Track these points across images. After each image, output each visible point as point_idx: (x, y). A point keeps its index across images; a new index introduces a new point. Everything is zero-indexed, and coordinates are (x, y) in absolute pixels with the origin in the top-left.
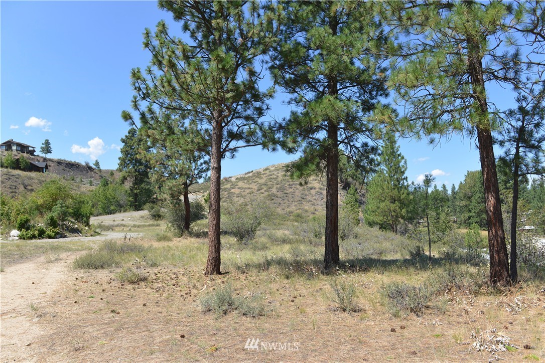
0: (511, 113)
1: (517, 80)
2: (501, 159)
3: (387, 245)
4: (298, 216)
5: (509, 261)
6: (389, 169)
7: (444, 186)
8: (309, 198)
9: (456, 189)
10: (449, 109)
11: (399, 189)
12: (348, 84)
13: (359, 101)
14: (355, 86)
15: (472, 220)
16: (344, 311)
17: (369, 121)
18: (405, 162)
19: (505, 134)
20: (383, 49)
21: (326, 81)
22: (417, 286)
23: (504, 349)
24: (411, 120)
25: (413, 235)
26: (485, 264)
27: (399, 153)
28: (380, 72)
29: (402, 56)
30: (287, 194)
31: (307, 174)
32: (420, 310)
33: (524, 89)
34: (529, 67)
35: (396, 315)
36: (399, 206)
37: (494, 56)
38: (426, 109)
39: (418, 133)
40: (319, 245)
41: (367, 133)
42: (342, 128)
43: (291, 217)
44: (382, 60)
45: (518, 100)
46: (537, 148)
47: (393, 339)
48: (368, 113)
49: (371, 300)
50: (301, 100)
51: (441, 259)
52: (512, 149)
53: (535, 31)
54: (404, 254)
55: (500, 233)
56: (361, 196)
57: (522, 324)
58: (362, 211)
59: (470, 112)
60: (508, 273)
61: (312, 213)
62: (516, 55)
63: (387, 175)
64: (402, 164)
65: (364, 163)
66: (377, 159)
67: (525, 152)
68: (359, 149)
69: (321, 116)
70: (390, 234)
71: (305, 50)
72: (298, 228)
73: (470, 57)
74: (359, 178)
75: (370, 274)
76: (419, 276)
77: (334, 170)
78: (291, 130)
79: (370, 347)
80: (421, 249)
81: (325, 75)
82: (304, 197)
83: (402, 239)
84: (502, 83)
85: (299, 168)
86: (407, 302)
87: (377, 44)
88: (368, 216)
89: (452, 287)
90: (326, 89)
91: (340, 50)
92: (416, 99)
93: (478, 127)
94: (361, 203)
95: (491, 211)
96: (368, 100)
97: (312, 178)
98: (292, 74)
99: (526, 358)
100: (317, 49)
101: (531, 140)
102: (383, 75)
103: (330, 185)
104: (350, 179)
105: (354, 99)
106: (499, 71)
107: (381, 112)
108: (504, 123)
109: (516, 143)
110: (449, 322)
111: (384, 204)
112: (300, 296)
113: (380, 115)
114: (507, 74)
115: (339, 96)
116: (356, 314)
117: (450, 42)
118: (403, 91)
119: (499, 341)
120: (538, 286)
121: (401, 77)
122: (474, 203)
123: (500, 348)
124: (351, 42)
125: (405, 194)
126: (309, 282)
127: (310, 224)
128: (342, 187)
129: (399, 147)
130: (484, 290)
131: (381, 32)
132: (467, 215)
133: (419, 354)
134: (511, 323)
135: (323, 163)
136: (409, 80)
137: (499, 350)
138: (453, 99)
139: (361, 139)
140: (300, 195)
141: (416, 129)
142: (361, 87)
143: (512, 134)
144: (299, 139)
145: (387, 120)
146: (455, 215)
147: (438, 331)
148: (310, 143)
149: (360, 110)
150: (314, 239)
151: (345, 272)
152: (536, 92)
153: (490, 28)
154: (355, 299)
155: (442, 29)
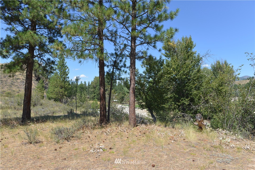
0: (112, 55)
1: (115, 42)
2: (107, 73)
3: (57, 109)
4: (9, 93)
5: (107, 115)
6: (60, 72)
7: (85, 82)
8: (16, 84)
9: (90, 84)
10: (88, 49)
11: (65, 82)
12: (42, 27)
13: (47, 37)
14: (45, 29)
15: (96, 97)
16: (31, 144)
17: (51, 48)
18: (69, 70)
19: (109, 63)
20: (62, 14)
21: (30, 22)
22: (69, 128)
23: (102, 151)
24: (71, 51)
25: (70, 104)
26: (98, 115)
27: (66, 65)
28: (60, 25)
29: (70, 20)
30: (2, 81)
31: (14, 71)
32: (69, 139)
33: (117, 46)
34: (120, 37)
35: (57, 142)
36: (64, 90)
37: (108, 30)
38: (79, 47)
39: (74, 57)
40: (20, 110)
41: (50, 54)
42: (37, 49)
43: (4, 94)
44: (61, 19)
45: (115, 50)
46: (120, 70)
47: (55, 154)
48: (51, 44)
49: (46, 137)
50: (13, 30)
51: (81, 114)
52: (111, 69)
53: (123, 24)
54: (65, 113)
55: (104, 103)
56: (46, 84)
57: (109, 140)
58: (46, 92)
59: (97, 52)
60: (106, 119)
61: (17, 92)
62: (116, 32)
63: (59, 75)
64: (67, 70)
65: (48, 68)
66: (55, 67)
67: (116, 71)
68: (45, 61)
69: (25, 40)
70: (59, 103)
71: (19, 3)
72: (8, 100)
73: (99, 28)
74: (46, 76)
75: (47, 123)
76: (71, 122)
77: (30, 70)
78: (6, 45)
79: (43, 160)
80: (72, 110)
81: (30, 20)
82: (13, 84)
83: (65, 106)
84: (110, 42)
85: (10, 67)
86: (63, 135)
87: (59, 11)
88: (49, 95)
89: (84, 127)
90: (30, 27)
91: (39, 9)
92: (75, 42)
93: (99, 58)
94: (45, 88)
95: (101, 94)
96: (52, 38)
97: (17, 73)
98: (9, 14)
99: (110, 153)
100: (26, 4)
101: (118, 67)
102: (61, 27)
103: (28, 78)
104: (40, 76)
105: (45, 35)
106: (110, 37)
107: (57, 45)
108: (109, 58)
109: (113, 67)
110: (82, 142)
111: (57, 89)
112: (6, 138)
113: (57, 46)
114: (112, 38)
115: (37, 32)
116: (37, 144)
117: (91, 19)
118: (69, 37)
119: (101, 147)
120: (116, 124)
121: (68, 29)
122: (96, 90)
123: (100, 150)
124: (45, 6)
125: (67, 85)
126: (11, 130)
127: (16, 98)
128: (36, 79)
129: (66, 62)
130: (97, 127)
131: (62, 6)
132: (93, 95)
133: (67, 159)
134: (106, 140)
135: (25, 66)
136: (72, 32)
137: (100, 151)
138: (91, 44)
139: (47, 56)
140: (10, 82)
141: (73, 55)
142: (49, 30)
143: (112, 63)
144: (11, 51)
145: (60, 48)
146: (89, 95)
147: (76, 147)
148: (17, 54)
149: (47, 42)
150: (17, 107)
151: (34, 123)
152: (122, 48)
153: (108, 18)
154: (37, 137)
155: (89, 13)
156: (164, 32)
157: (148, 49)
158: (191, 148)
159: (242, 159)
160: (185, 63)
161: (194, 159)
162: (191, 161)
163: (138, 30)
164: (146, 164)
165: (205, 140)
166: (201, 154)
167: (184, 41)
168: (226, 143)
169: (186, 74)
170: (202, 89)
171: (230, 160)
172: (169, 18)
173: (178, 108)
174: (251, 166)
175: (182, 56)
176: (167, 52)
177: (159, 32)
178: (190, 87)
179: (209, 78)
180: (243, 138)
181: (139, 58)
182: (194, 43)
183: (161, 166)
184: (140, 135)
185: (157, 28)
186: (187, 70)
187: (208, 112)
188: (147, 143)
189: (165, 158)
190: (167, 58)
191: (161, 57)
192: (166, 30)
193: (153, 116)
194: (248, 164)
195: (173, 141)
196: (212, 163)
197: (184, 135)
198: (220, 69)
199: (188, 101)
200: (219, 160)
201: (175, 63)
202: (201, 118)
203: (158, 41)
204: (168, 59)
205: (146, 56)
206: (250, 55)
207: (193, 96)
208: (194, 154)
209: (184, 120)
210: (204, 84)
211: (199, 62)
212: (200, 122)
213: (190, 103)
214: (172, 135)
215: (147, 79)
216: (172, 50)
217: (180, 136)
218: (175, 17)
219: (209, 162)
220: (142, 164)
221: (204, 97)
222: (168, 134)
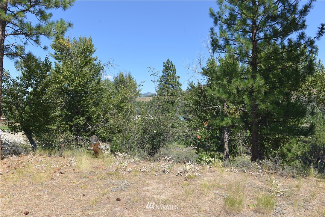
156: (53, 23)
157: (25, 44)
158: (82, 180)
159: (138, 183)
160: (81, 71)
161: (84, 193)
162: (80, 196)
163: (11, 12)
164: (14, 213)
165: (100, 167)
166: (94, 185)
167: (82, 42)
168: (123, 167)
169: (83, 86)
170: (101, 105)
171: (126, 186)
172: (60, 6)
173: (70, 130)
174: (146, 189)
175: (77, 61)
176: (58, 53)
177: (44, 22)
178: (87, 102)
179: (110, 92)
180: (140, 160)
181: (10, 54)
182: (94, 47)
183: (39, 210)
184: (8, 172)
185: (43, 16)
186: (84, 80)
187: (107, 133)
188: (18, 183)
189: (46, 199)
190: (57, 61)
191: (48, 59)
192: (55, 22)
193: (32, 142)
194: (143, 188)
195: (58, 174)
196: (105, 194)
197: (74, 163)
198: (123, 82)
199: (84, 120)
200: (114, 189)
201: (68, 68)
202: (97, 141)
203: (42, 35)
204: (58, 63)
205: (23, 53)
206: (152, 70)
207: (90, 113)
208: (86, 186)
209: (78, 144)
210: (104, 100)
211: (99, 72)
212: (95, 146)
213: (86, 123)
214: (57, 166)
215: (24, 88)
216: (66, 51)
217: (69, 165)
218: (69, 6)
219: (102, 193)
220: (7, 215)
221: (104, 116)
222: (53, 165)
